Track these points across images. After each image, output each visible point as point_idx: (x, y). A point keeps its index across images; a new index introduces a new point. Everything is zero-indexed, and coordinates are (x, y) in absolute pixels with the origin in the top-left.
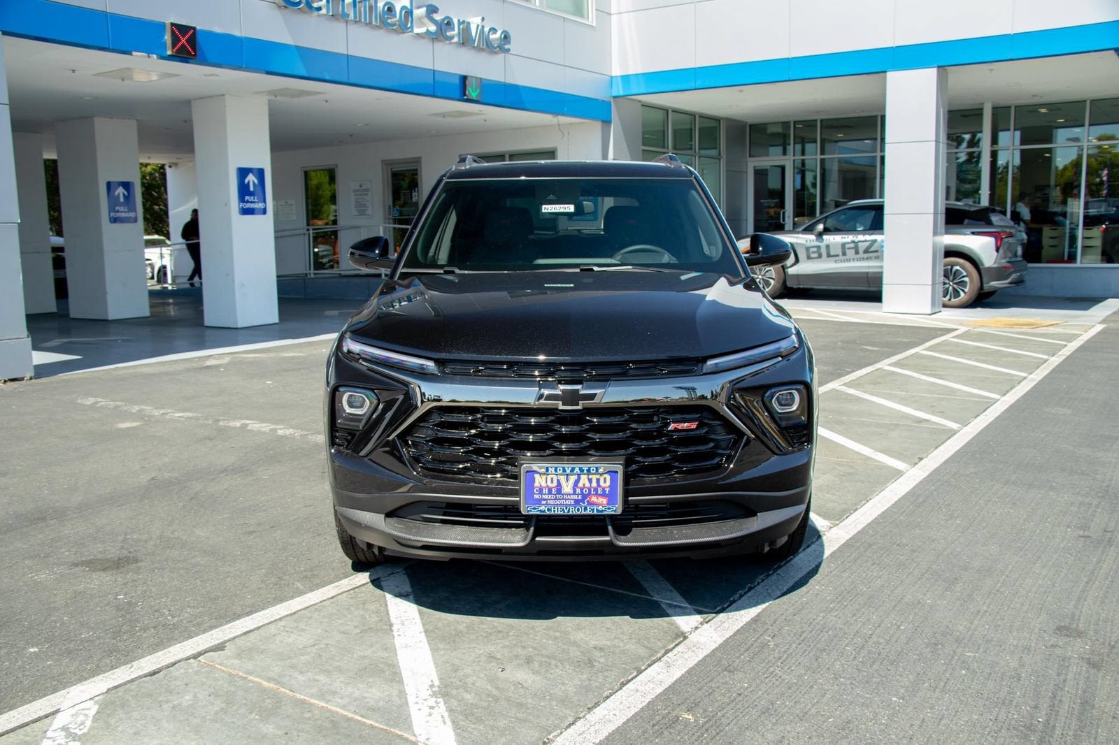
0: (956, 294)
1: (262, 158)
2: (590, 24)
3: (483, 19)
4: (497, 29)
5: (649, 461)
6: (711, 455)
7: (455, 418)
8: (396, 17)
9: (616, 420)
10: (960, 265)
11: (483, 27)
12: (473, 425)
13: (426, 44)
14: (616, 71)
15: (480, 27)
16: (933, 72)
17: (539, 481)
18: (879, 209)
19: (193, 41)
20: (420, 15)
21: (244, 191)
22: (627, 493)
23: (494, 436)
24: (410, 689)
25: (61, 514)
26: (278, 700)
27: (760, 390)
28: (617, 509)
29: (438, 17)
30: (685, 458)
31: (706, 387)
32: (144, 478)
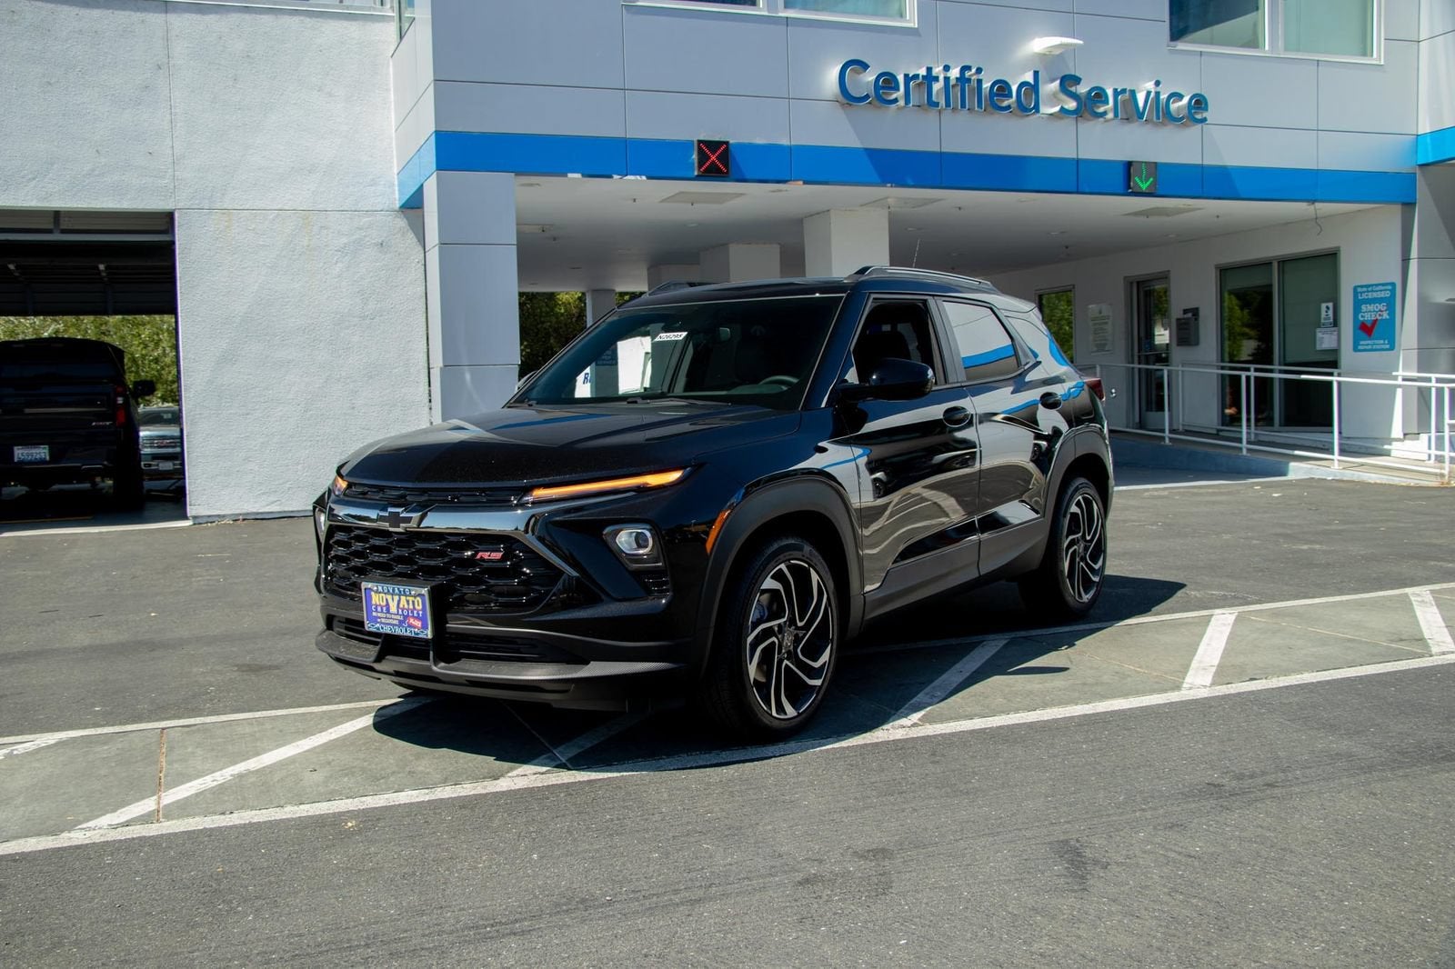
2: (1377, 63)
3: (1157, 83)
4: (1183, 93)
8: (1011, 97)
11: (1158, 94)
13: (1064, 126)
14: (1425, 127)
15: (1152, 95)
17: (376, 599)
19: (725, 157)
20: (1054, 90)
22: (434, 619)
28: (428, 633)
29: (1082, 89)
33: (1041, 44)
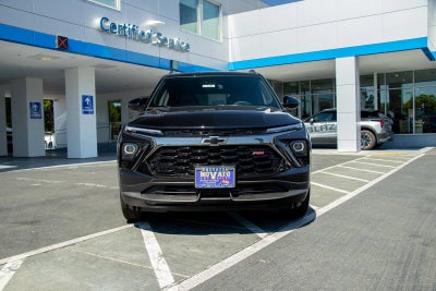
0: (366, 144)
1: (92, 92)
2: (221, 42)
3: (179, 39)
4: (184, 43)
5: (245, 168)
6: (270, 165)
7: (169, 151)
8: (146, 37)
9: (232, 150)
10: (367, 133)
12: (176, 154)
13: (157, 48)
14: (231, 61)
15: (178, 42)
16: (353, 58)
17: (202, 174)
18: (335, 113)
19: (66, 43)
20: (155, 37)
21: (85, 104)
22: (237, 180)
23: (184, 157)
24: (150, 255)
25: (9, 209)
26: (97, 259)
27: (288, 141)
28: (233, 186)
29: (161, 37)
30: (259, 167)
31: (267, 140)
32: (43, 199)
33: (152, 22)
